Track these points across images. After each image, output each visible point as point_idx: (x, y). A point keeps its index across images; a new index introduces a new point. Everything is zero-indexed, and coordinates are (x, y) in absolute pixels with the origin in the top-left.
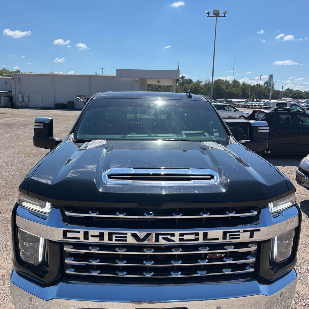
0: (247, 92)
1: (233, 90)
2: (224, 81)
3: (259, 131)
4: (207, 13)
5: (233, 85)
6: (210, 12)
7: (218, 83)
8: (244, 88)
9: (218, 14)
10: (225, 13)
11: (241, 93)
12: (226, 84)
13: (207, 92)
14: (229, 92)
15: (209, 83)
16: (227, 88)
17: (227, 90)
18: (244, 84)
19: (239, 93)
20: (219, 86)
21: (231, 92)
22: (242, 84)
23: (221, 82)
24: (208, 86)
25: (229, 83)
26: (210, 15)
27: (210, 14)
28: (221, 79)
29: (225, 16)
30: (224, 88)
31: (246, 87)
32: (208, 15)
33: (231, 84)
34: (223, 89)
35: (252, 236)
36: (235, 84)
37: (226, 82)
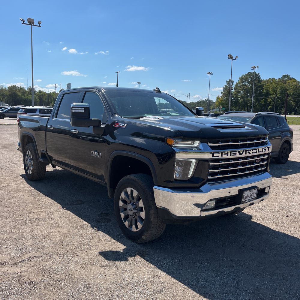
0: (44, 99)
1: (29, 97)
2: (19, 88)
4: (21, 20)
5: (29, 92)
6: (24, 20)
7: (13, 90)
8: (40, 95)
9: (33, 23)
10: (40, 23)
11: (38, 100)
12: (22, 91)
13: (1, 99)
14: (25, 99)
15: (2, 89)
16: (23, 95)
17: (23, 96)
18: (40, 92)
19: (36, 100)
20: (15, 93)
21: (27, 99)
22: (38, 91)
23: (16, 89)
24: (2, 92)
25: (25, 90)
26: (24, 23)
27: (25, 21)
28: (15, 86)
29: (39, 26)
30: (20, 94)
31: (42, 95)
32: (22, 22)
33: (27, 91)
34: (19, 96)
36: (31, 91)
37: (21, 89)
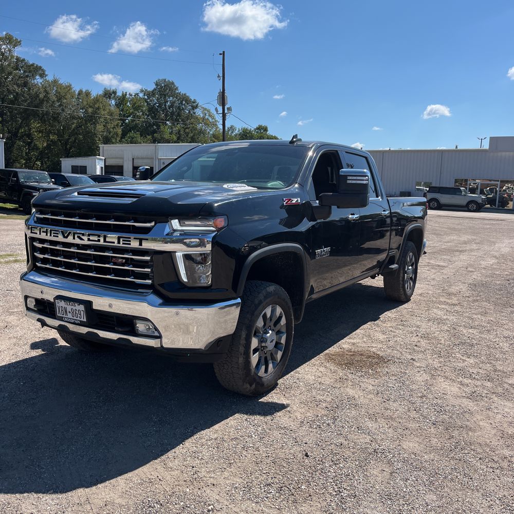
3: (349, 182)
35: (141, 244)
